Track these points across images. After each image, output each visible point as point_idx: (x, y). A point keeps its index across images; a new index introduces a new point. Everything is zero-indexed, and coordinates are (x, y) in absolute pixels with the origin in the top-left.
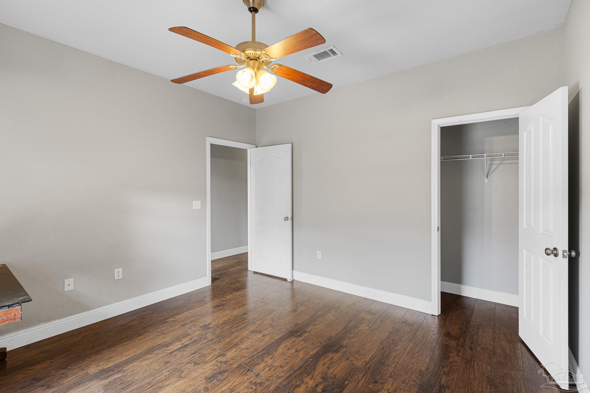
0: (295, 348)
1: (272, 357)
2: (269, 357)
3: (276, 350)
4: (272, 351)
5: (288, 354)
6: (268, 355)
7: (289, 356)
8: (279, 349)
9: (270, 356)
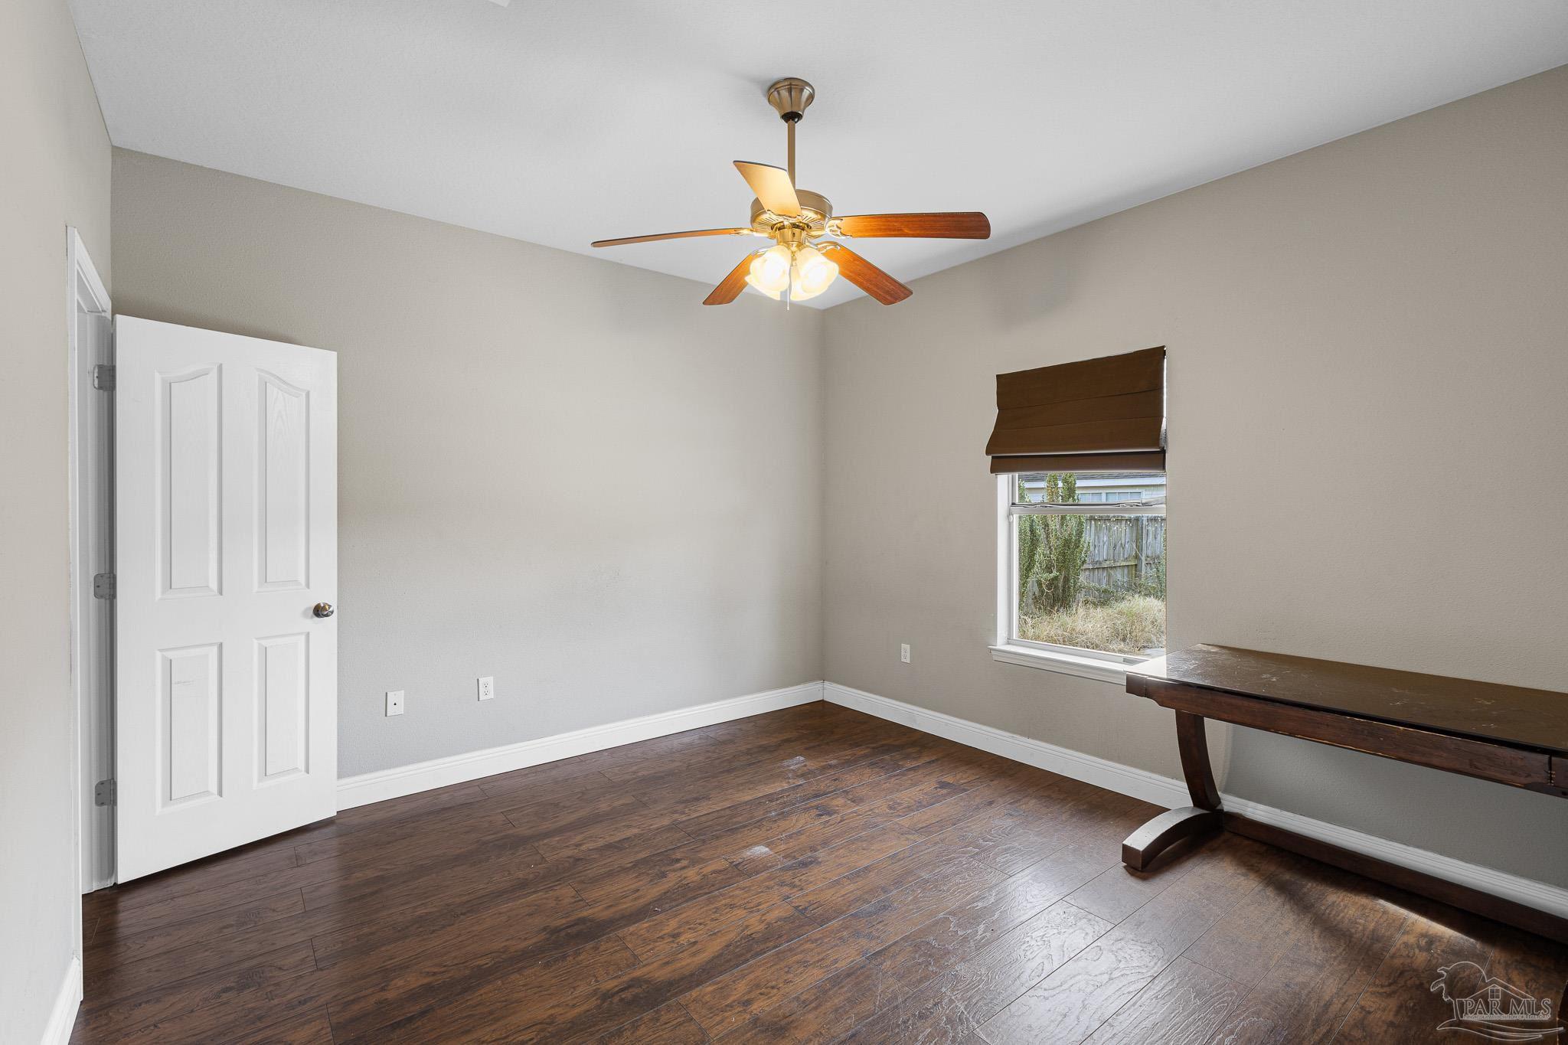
0: (676, 945)
1: (743, 931)
2: (752, 932)
3: (728, 946)
4: (737, 947)
5: (701, 932)
6: (753, 936)
7: (702, 927)
8: (719, 948)
9: (749, 933)
